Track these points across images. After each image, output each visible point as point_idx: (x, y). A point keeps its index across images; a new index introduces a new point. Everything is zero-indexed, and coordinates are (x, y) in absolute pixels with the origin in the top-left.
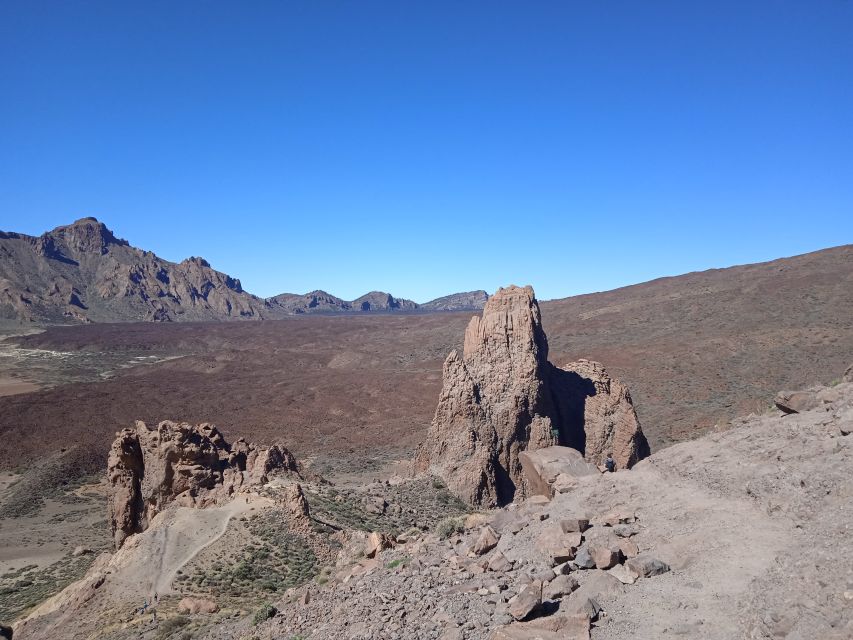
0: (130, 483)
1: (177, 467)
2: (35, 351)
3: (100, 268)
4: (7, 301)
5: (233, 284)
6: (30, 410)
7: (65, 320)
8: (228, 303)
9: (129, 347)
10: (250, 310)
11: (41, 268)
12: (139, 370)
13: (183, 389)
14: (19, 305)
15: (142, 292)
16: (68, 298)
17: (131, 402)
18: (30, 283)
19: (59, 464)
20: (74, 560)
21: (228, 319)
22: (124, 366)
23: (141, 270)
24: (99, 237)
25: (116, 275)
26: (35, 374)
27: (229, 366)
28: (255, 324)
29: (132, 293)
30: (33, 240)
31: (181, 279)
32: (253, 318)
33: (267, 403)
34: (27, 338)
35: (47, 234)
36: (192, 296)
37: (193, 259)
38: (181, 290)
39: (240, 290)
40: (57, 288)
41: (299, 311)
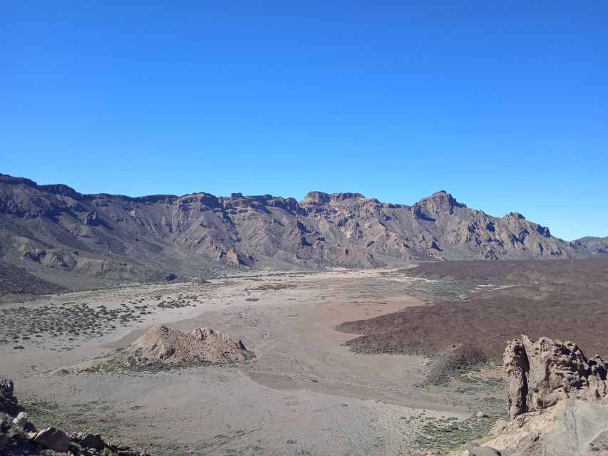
0: (520, 376)
1: (554, 370)
2: (416, 279)
3: (448, 224)
4: (396, 247)
5: (543, 231)
6: (426, 317)
7: (429, 259)
8: (540, 246)
9: (473, 277)
10: (558, 251)
11: (414, 225)
12: (484, 295)
13: (520, 311)
14: (403, 249)
15: (477, 239)
16: (430, 244)
17: (487, 318)
18: (407, 234)
19: (454, 355)
20: (479, 420)
21: (541, 258)
22: (473, 291)
23: (476, 224)
24: (448, 203)
25: (459, 228)
26: (419, 294)
27: (552, 295)
28: (565, 262)
29: (470, 240)
30: (409, 208)
31: (504, 229)
32: (561, 257)
33: (592, 327)
34: (410, 270)
35: (417, 203)
36: (512, 241)
37: (512, 214)
38: (504, 237)
39: (548, 235)
40: (423, 238)
41: (601, 251)
